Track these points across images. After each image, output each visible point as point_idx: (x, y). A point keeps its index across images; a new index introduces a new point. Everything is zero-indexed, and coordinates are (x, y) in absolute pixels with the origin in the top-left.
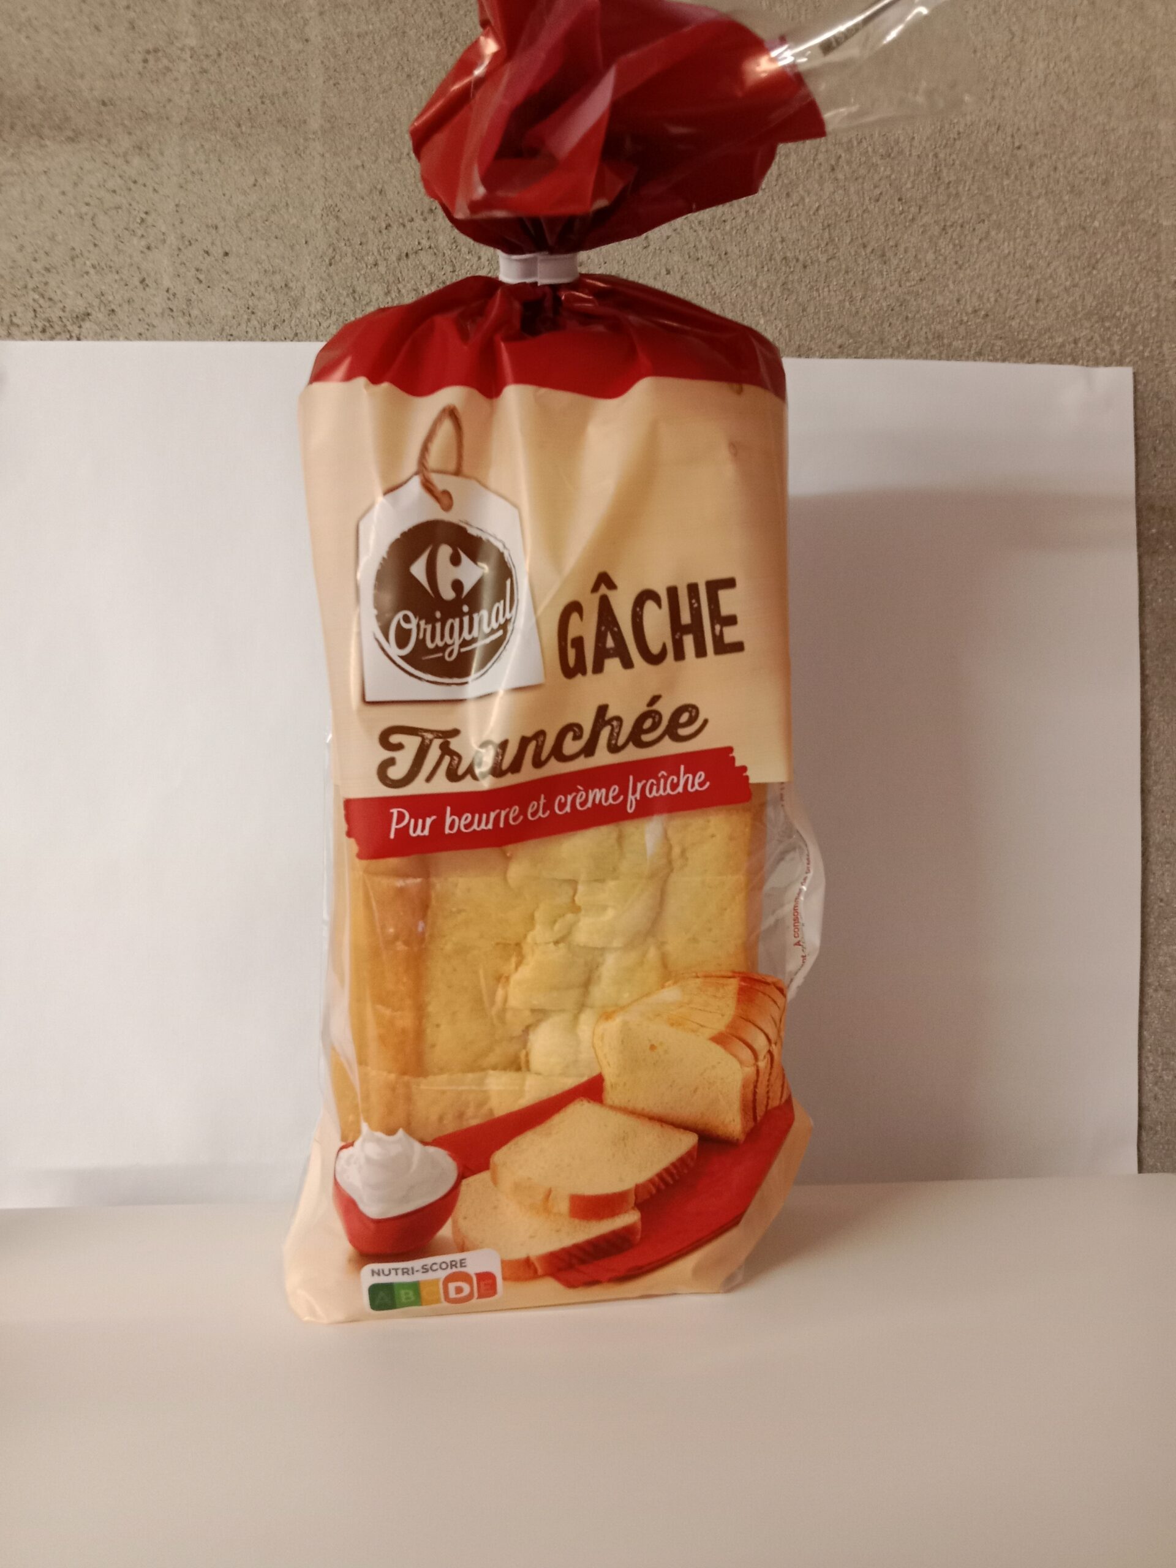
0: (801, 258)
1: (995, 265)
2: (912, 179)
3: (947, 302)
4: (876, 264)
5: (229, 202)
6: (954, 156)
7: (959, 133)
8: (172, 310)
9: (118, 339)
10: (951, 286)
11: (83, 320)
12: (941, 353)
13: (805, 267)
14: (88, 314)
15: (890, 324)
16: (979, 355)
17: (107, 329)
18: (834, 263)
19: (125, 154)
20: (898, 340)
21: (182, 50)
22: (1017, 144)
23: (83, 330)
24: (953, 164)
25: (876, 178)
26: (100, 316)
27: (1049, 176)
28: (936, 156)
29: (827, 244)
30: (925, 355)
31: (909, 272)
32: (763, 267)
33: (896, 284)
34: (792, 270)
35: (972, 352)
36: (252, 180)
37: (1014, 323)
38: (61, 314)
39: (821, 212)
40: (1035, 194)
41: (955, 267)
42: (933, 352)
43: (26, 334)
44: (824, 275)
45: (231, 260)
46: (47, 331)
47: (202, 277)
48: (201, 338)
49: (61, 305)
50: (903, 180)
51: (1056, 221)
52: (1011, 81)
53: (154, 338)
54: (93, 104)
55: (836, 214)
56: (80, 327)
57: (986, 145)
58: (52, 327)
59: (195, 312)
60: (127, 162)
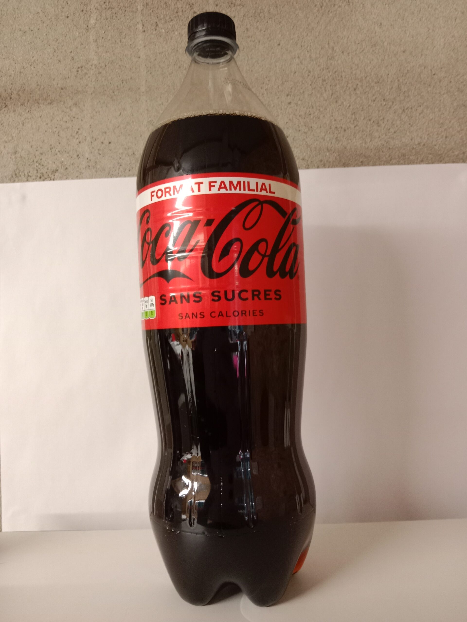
0: (343, 127)
1: (426, 124)
2: (389, 91)
3: (407, 141)
4: (375, 127)
5: (111, 122)
6: (406, 80)
7: (408, 71)
8: (89, 166)
9: (69, 179)
10: (408, 134)
11: (55, 172)
12: (405, 162)
13: (345, 130)
14: (57, 170)
15: (383, 152)
16: (422, 162)
17: (64, 176)
18: (357, 128)
19: (70, 107)
20: (386, 158)
21: (92, 65)
22: (433, 73)
23: (56, 176)
24: (406, 83)
25: (374, 92)
26: (62, 170)
27: (448, 85)
28: (399, 81)
29: (354, 120)
30: (398, 163)
31: (389, 129)
32: (327, 132)
33: (384, 135)
34: (339, 132)
35: (419, 160)
36: (119, 113)
37: (437, 147)
38: (47, 171)
39: (351, 107)
40: (442, 93)
41: (409, 126)
42: (402, 162)
43: (34, 179)
44: (353, 133)
45: (112, 145)
46: (42, 178)
47: (100, 152)
48: (101, 177)
49: (46, 167)
50: (385, 92)
51: (452, 104)
52: (429, 47)
53: (83, 178)
54: (58, 89)
55: (357, 108)
56: (54, 175)
57: (420, 74)
58: (43, 176)
59: (98, 167)
60: (71, 110)
